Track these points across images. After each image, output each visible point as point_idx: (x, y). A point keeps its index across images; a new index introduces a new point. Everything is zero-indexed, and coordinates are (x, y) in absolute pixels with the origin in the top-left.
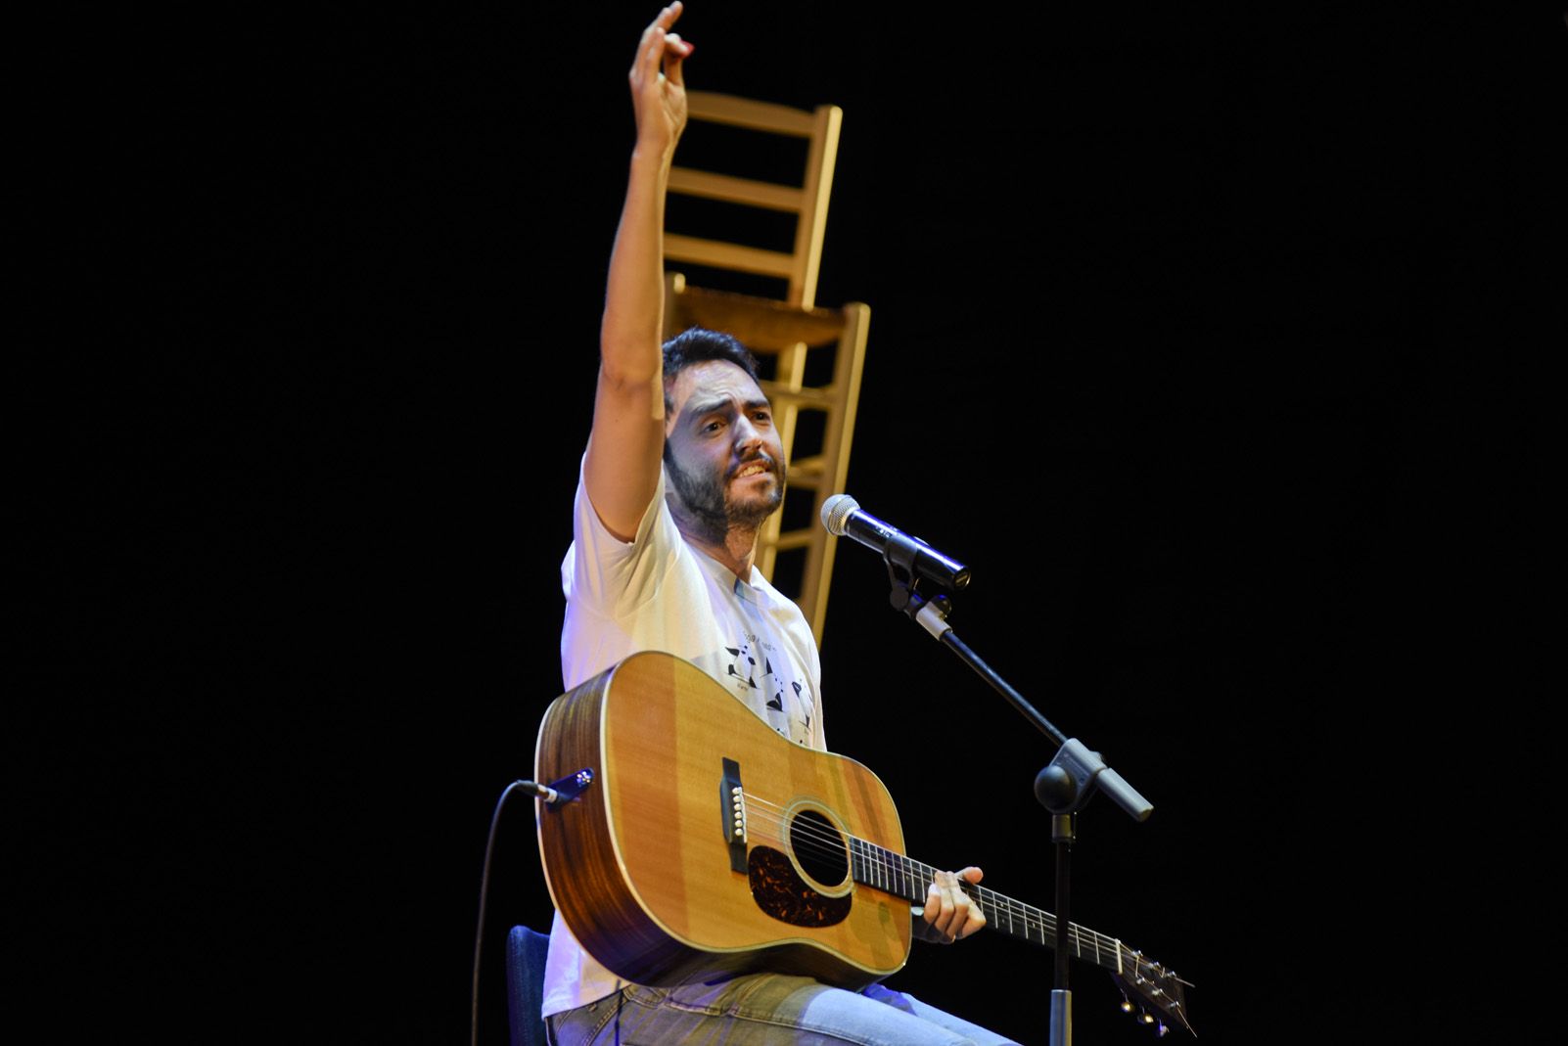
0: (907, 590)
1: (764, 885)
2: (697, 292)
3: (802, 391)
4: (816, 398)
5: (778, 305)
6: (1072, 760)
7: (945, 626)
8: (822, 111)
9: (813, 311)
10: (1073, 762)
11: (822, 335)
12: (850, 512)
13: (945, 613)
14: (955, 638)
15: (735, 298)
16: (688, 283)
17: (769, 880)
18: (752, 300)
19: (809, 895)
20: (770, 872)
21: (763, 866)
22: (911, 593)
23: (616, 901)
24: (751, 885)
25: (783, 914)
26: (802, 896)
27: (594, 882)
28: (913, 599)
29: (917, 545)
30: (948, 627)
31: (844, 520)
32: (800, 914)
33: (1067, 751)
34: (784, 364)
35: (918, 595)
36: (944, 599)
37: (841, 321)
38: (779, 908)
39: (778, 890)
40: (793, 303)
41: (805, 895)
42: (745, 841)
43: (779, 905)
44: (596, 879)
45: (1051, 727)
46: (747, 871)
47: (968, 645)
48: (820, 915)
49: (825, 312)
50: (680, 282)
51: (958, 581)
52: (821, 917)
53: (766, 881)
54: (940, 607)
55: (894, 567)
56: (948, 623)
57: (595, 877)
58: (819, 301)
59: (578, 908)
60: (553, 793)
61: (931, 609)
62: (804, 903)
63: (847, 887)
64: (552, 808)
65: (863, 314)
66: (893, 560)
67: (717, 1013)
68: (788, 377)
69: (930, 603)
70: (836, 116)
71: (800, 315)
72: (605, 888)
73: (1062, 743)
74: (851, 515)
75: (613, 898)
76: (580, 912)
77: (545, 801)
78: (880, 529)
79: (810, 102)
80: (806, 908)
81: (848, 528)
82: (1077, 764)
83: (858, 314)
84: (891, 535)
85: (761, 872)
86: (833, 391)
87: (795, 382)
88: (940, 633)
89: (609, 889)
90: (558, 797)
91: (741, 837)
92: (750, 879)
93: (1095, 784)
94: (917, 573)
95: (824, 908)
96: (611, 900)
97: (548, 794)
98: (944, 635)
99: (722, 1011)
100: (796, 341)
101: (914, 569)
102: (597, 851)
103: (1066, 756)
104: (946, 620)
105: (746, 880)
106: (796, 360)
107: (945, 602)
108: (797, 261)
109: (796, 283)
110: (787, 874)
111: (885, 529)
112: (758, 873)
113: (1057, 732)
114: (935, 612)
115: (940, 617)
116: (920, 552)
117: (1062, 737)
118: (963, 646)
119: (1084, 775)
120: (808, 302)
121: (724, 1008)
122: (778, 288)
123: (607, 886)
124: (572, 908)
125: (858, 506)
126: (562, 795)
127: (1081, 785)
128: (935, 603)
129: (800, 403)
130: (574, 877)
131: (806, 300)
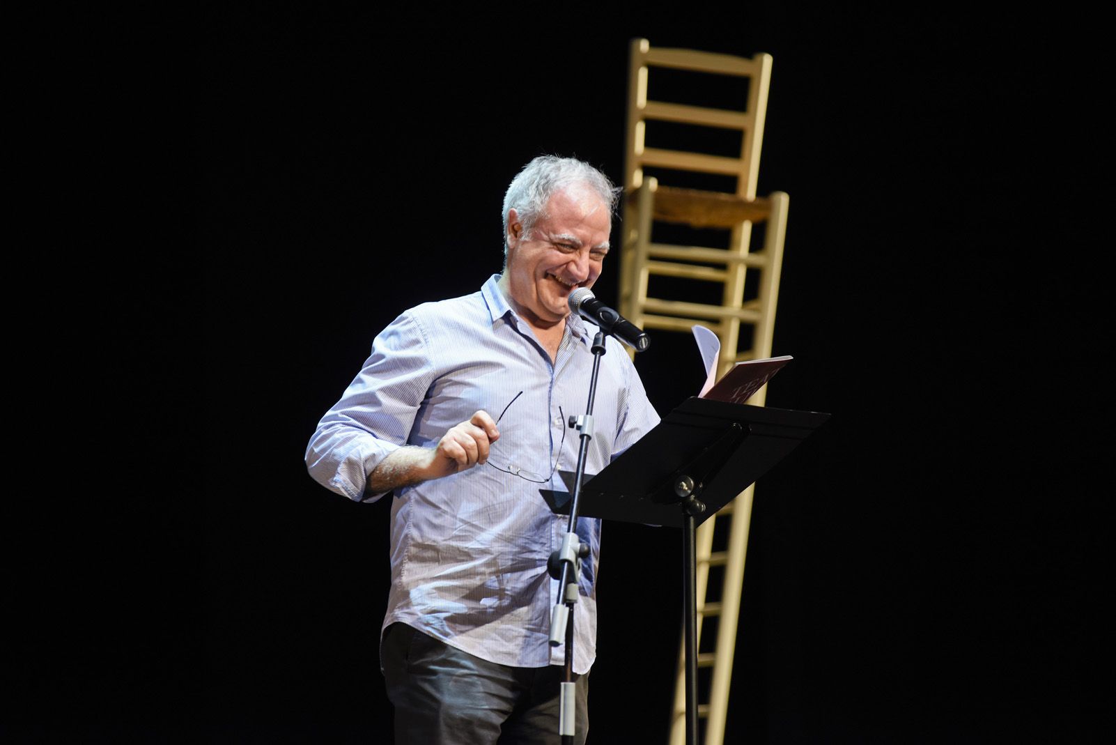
2: (667, 191)
3: (749, 255)
4: (757, 259)
5: (731, 197)
8: (758, 57)
9: (755, 201)
11: (759, 216)
15: (693, 193)
16: (660, 184)
34: (735, 236)
37: (769, 204)
40: (740, 196)
49: (761, 201)
50: (653, 184)
58: (758, 192)
65: (783, 200)
68: (739, 247)
70: (767, 61)
71: (743, 204)
79: (749, 53)
83: (781, 200)
86: (765, 255)
87: (744, 249)
100: (742, 220)
106: (745, 232)
108: (743, 164)
109: (743, 180)
120: (751, 194)
122: (730, 183)
129: (748, 263)
131: (750, 191)
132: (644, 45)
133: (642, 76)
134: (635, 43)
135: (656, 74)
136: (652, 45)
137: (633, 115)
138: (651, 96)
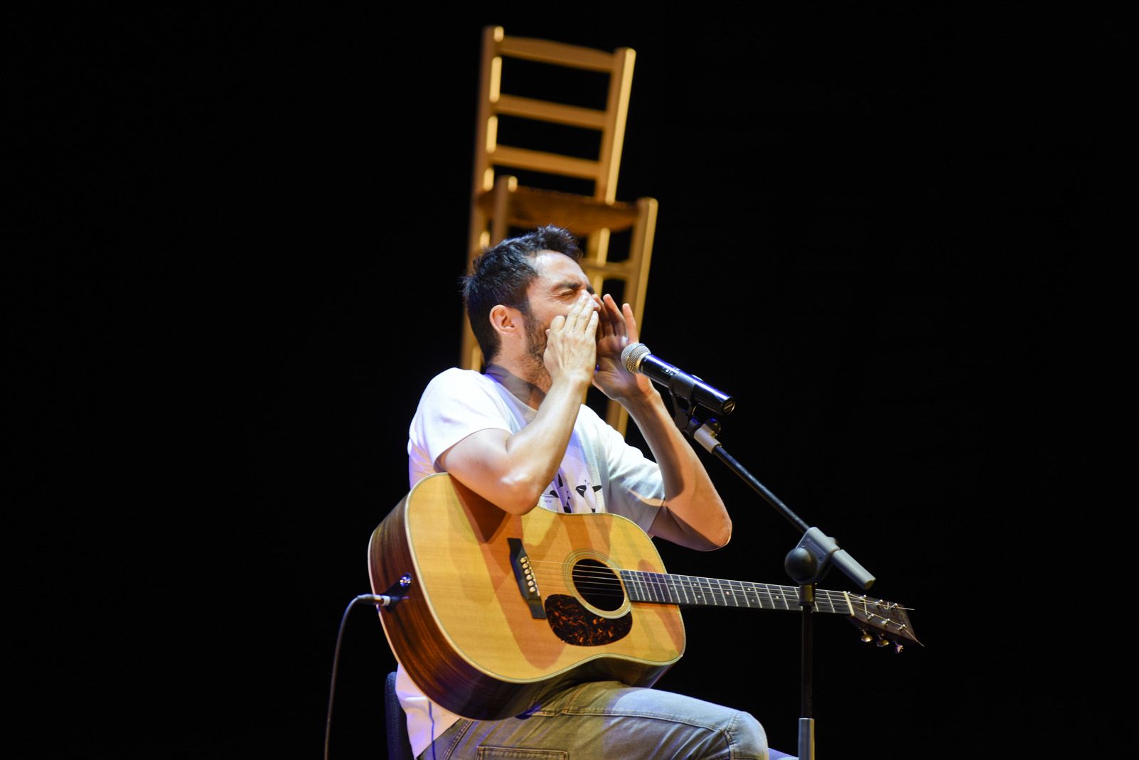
0: (687, 415)
1: (561, 623)
2: (526, 190)
3: (606, 265)
4: (617, 270)
5: (587, 199)
6: (813, 543)
7: (716, 442)
8: (620, 52)
9: (614, 205)
10: (813, 545)
11: (621, 222)
12: (642, 356)
13: (716, 432)
14: (723, 452)
15: (555, 195)
16: (519, 183)
17: (564, 618)
18: (567, 197)
19: (598, 621)
20: (565, 612)
21: (557, 608)
22: (690, 418)
23: (451, 665)
24: (551, 626)
25: (581, 641)
26: (593, 623)
27: (432, 655)
28: (691, 422)
29: (694, 381)
30: (718, 443)
31: (638, 363)
32: (594, 637)
33: (809, 536)
34: (592, 244)
35: (695, 418)
36: (715, 422)
37: (635, 211)
38: (576, 637)
39: (573, 624)
40: (599, 198)
41: (595, 622)
42: (539, 595)
43: (576, 635)
44: (432, 652)
45: (797, 519)
46: (545, 616)
47: (733, 457)
48: (610, 633)
49: (623, 205)
50: (512, 183)
51: (726, 408)
52: (611, 635)
53: (562, 620)
54: (712, 427)
55: (677, 398)
56: (719, 441)
57: (431, 650)
58: (619, 196)
59: (426, 677)
60: (387, 599)
61: (704, 428)
62: (595, 628)
63: (626, 607)
64: (389, 609)
65: (651, 207)
66: (677, 393)
67: (552, 715)
68: (595, 255)
69: (704, 425)
70: (630, 56)
71: (604, 207)
72: (441, 658)
73: (805, 530)
74: (644, 359)
75: (448, 662)
76: (429, 679)
77: (383, 605)
78: (666, 369)
79: (611, 46)
80: (598, 631)
81: (642, 367)
82: (816, 546)
83: (648, 207)
84: (674, 373)
85: (557, 614)
86: (630, 265)
87: (601, 257)
88: (713, 447)
89: (444, 658)
90: (391, 600)
91: (535, 593)
92: (550, 623)
93: (831, 561)
94: (694, 403)
95: (612, 628)
96: (446, 664)
97: (383, 600)
98: (715, 449)
99: (555, 712)
100: (601, 227)
101: (692, 400)
102: (428, 633)
103: (809, 540)
104: (717, 438)
105: (546, 622)
106: (602, 240)
107: (716, 424)
108: (602, 166)
109: (601, 183)
110: (577, 611)
111: (669, 369)
112: (554, 615)
113: (802, 522)
114: (708, 431)
115: (712, 435)
116: (696, 386)
117: (806, 526)
118: (730, 457)
119: (823, 555)
120: (610, 197)
121: (557, 710)
122: (587, 187)
123: (442, 655)
124: (422, 679)
125: (649, 352)
126: (394, 598)
127: (820, 562)
128: (708, 425)
129: (605, 274)
130: (418, 656)
131: (610, 194)
132: (499, 33)
133: (496, 68)
134: (488, 31)
135: (510, 65)
136: (506, 33)
137: (484, 109)
138: (504, 90)
